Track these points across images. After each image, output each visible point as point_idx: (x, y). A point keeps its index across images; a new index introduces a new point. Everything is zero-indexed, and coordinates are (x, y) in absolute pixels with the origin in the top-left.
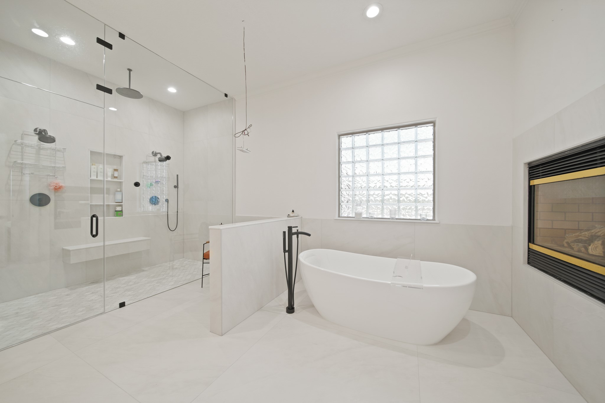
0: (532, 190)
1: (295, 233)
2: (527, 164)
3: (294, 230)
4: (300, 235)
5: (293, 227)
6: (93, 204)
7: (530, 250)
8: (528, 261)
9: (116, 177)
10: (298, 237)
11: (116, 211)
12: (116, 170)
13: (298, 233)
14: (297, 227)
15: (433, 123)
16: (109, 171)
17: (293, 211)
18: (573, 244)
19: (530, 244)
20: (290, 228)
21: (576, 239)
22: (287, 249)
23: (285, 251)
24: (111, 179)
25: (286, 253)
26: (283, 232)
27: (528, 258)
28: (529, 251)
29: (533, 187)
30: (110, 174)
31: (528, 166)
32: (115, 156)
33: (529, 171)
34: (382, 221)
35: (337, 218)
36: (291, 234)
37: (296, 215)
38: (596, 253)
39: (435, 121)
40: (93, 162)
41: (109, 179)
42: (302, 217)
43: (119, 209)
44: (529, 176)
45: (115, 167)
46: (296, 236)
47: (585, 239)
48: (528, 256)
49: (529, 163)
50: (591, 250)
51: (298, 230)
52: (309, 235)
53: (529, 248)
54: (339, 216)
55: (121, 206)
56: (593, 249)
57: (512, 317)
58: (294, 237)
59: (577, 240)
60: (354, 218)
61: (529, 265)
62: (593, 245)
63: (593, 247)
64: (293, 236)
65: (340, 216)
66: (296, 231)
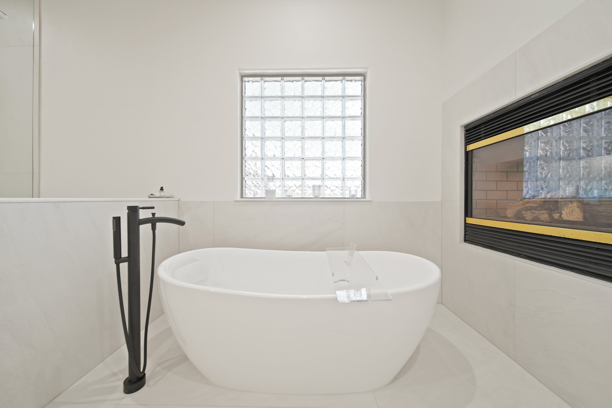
0: (468, 156)
1: (145, 221)
2: (463, 127)
3: (143, 214)
4: (158, 225)
5: (143, 208)
7: (467, 225)
8: (465, 238)
10: (154, 228)
13: (153, 221)
14: (153, 208)
15: (363, 75)
17: (162, 189)
18: (524, 213)
19: (467, 218)
20: (133, 211)
21: (523, 207)
22: (125, 253)
23: (118, 259)
25: (121, 265)
26: (112, 219)
27: (465, 235)
28: (465, 226)
29: (470, 154)
31: (464, 129)
33: (466, 135)
34: (303, 200)
35: (238, 198)
36: (135, 222)
37: (167, 195)
38: (573, 218)
39: (366, 73)
42: (179, 200)
44: (465, 141)
46: (150, 225)
47: (535, 205)
48: (465, 232)
49: (467, 125)
50: (566, 215)
51: (153, 214)
52: (181, 223)
53: (465, 223)
54: (242, 197)
56: (568, 213)
57: (442, 304)
58: (145, 230)
59: (525, 207)
60: (265, 198)
61: (465, 243)
62: (567, 208)
63: (568, 211)
64: (142, 227)
65: (244, 196)
66: (151, 216)
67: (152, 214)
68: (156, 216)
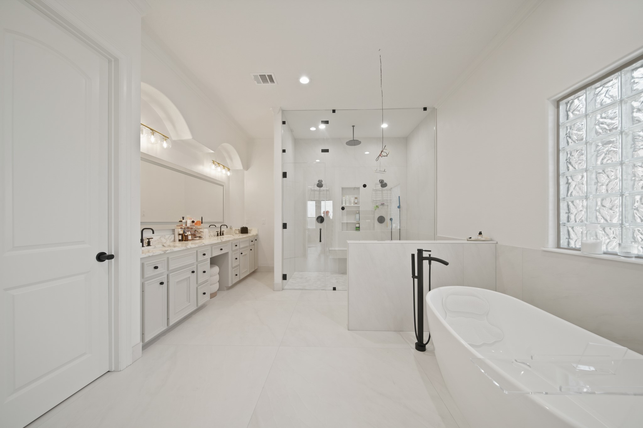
1: (426, 258)
3: (425, 254)
4: (433, 262)
5: (425, 251)
6: (348, 222)
9: (356, 203)
10: (430, 264)
11: (356, 227)
12: (356, 198)
13: (430, 259)
14: (430, 251)
16: (352, 200)
17: (480, 233)
20: (420, 252)
22: (416, 274)
23: (414, 276)
24: (354, 205)
25: (415, 279)
26: (411, 255)
30: (352, 201)
32: (354, 188)
36: (421, 258)
37: (485, 238)
40: (343, 194)
41: (352, 205)
42: (497, 243)
43: (357, 225)
45: (356, 196)
46: (428, 261)
52: (446, 263)
55: (359, 223)
58: (426, 263)
64: (424, 261)
66: (428, 256)
67: (429, 255)
68: (431, 256)
